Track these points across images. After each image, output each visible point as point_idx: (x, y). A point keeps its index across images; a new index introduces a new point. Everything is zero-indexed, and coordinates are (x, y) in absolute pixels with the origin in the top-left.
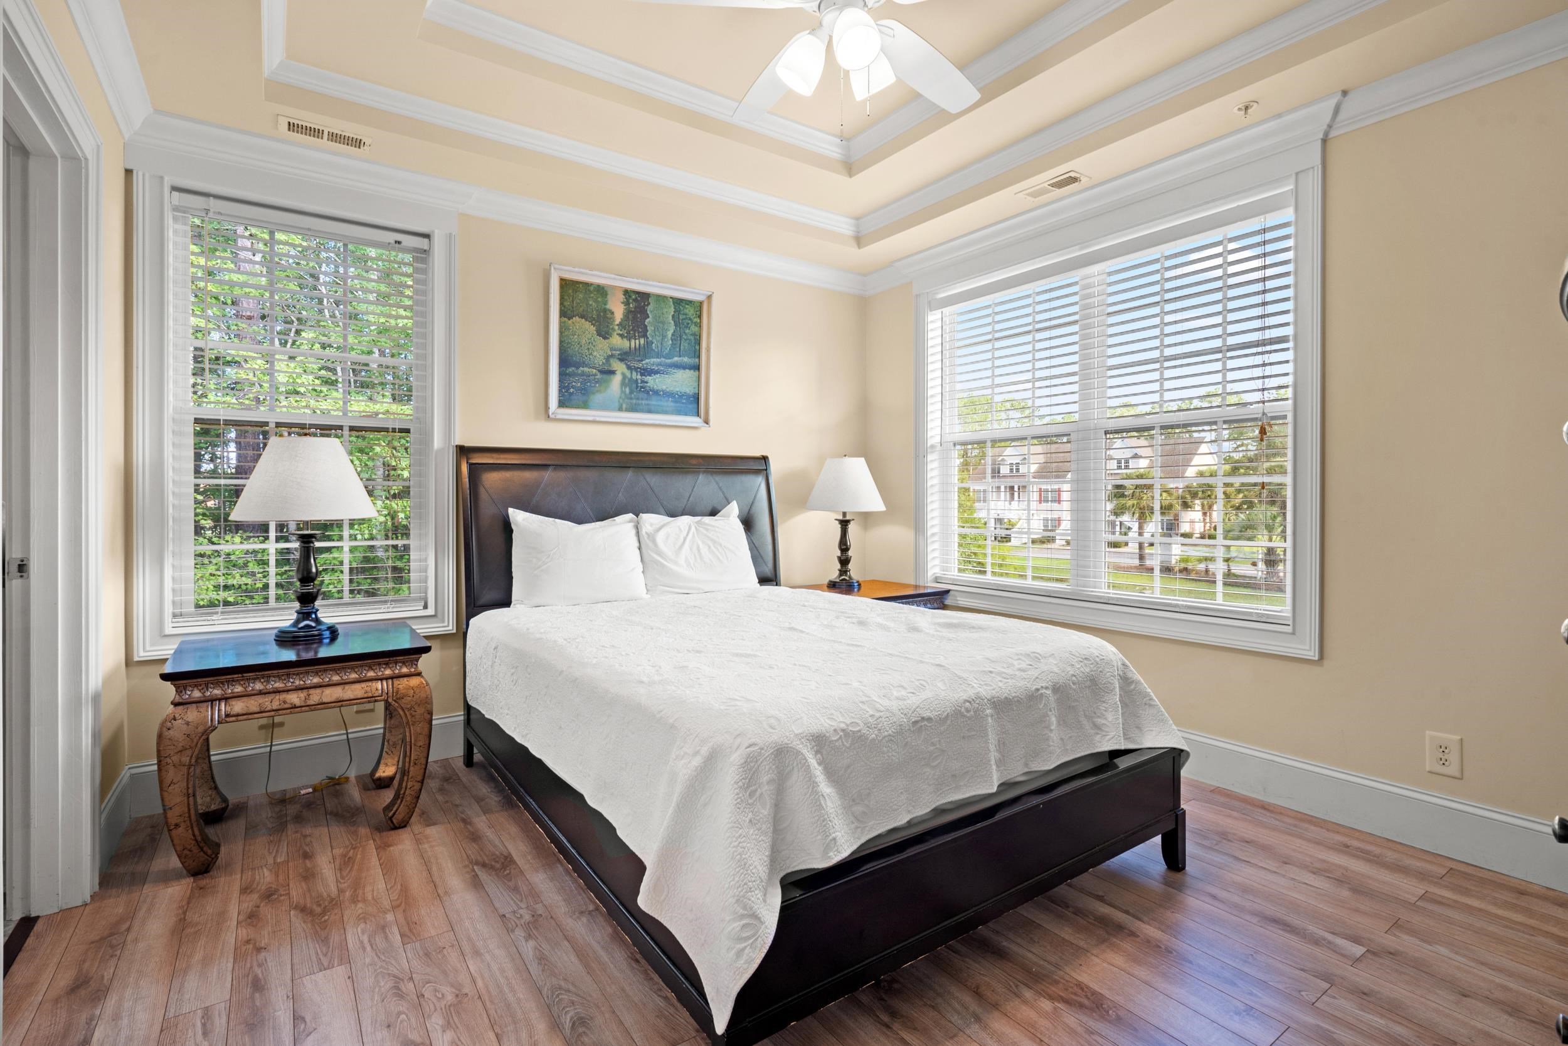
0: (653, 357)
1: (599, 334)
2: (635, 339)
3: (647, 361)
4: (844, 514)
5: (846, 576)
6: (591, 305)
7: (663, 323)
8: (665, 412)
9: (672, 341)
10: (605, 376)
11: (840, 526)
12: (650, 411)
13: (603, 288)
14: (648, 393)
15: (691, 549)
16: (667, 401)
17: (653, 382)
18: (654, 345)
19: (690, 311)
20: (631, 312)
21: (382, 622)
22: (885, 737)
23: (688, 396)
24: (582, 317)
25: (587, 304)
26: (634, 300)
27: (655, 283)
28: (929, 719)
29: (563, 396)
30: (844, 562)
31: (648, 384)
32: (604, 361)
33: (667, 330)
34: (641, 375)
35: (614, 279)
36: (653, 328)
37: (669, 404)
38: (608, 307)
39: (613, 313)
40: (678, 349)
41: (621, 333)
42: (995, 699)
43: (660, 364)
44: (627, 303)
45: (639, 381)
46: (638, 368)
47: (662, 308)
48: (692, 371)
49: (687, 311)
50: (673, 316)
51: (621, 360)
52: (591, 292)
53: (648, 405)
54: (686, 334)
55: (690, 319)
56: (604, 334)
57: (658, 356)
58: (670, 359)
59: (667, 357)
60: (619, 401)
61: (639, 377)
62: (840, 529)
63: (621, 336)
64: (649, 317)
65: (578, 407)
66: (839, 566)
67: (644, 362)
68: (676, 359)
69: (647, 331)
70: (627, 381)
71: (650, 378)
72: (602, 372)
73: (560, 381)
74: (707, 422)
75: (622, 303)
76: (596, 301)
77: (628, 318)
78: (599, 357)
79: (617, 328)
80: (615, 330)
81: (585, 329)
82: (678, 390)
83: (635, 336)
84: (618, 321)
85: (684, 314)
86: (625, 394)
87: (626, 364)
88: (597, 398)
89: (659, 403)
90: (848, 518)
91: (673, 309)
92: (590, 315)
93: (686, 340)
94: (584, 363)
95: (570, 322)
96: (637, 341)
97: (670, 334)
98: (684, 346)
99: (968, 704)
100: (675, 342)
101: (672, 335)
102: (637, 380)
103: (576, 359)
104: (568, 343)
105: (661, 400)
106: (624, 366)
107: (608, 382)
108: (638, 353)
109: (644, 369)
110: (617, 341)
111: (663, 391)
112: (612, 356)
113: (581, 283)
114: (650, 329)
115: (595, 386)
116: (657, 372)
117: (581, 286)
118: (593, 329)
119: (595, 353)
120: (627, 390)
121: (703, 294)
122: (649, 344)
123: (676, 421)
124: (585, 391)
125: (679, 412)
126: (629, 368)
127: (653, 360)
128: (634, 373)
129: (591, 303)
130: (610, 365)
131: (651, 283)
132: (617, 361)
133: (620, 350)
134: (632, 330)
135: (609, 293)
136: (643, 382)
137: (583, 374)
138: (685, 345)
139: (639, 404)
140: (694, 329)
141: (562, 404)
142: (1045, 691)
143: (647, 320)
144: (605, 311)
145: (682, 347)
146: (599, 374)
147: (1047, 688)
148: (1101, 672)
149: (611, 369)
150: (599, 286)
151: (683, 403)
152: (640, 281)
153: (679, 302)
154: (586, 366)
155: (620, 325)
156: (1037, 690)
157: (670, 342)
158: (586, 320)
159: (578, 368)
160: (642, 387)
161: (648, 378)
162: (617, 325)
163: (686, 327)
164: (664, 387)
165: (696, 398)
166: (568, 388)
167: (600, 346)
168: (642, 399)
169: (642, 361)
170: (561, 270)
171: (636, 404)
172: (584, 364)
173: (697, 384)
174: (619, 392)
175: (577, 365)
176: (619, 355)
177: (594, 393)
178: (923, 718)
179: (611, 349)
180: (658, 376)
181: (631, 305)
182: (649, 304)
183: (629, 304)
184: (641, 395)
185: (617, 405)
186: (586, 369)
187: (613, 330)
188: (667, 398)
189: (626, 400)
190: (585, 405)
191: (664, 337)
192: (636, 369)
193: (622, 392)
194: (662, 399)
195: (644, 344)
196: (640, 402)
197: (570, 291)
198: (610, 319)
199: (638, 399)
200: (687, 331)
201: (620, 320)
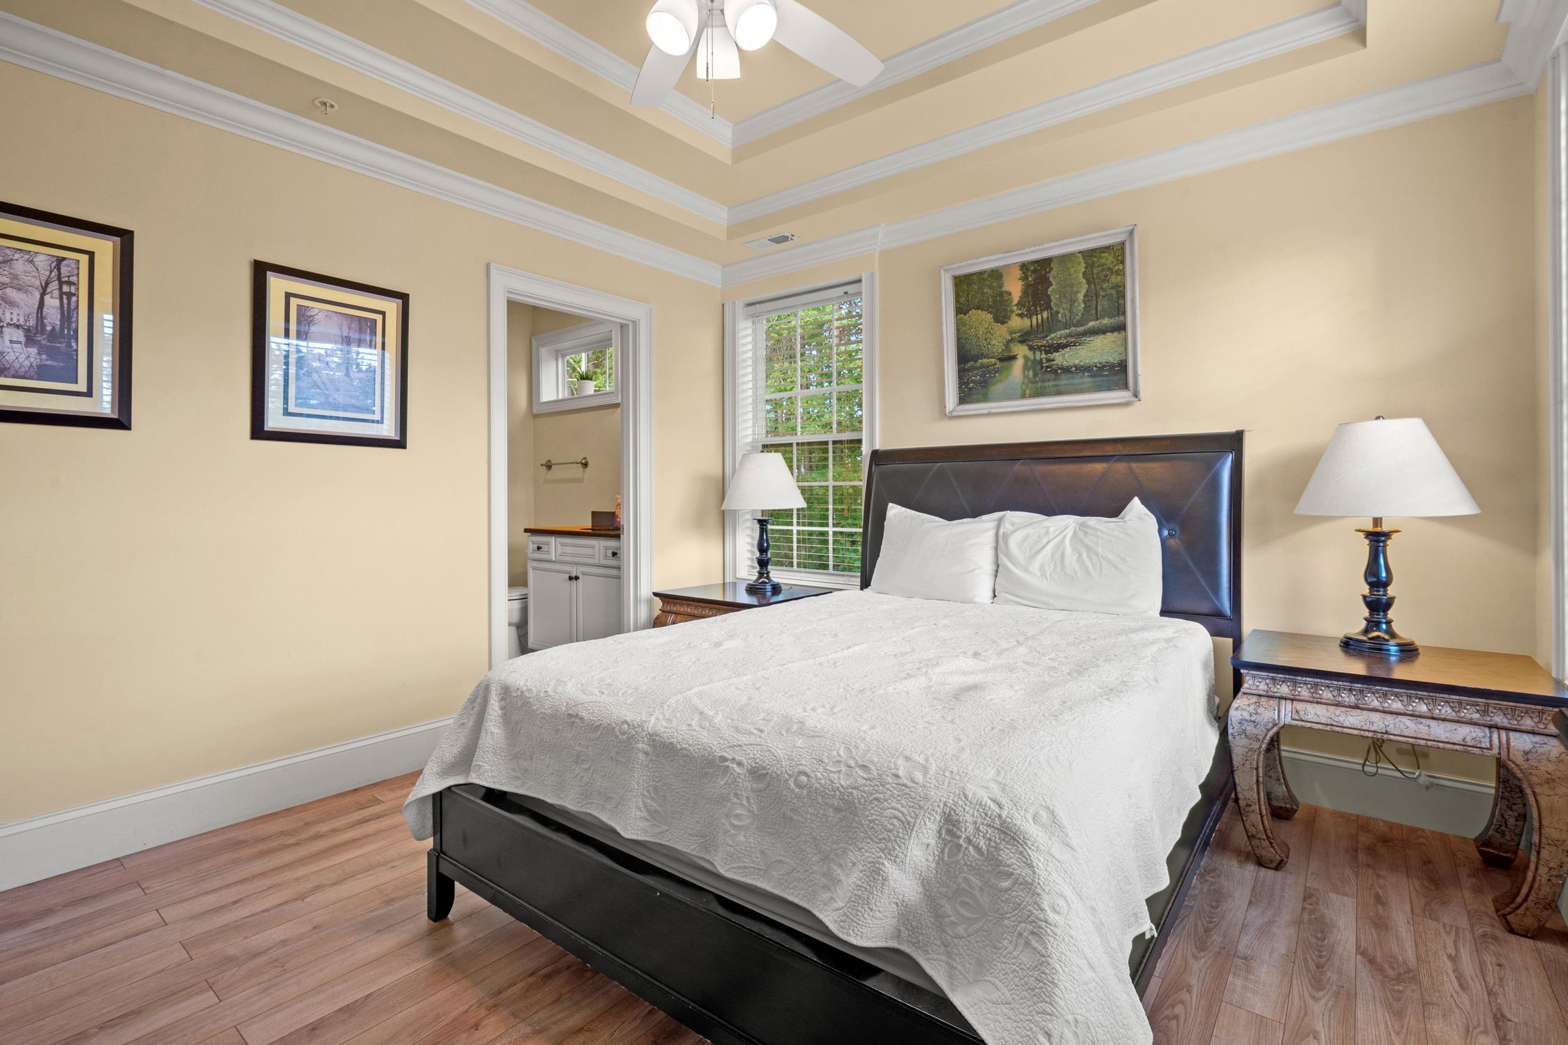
0: (1059, 330)
1: (997, 321)
2: (1037, 315)
3: (1053, 335)
4: (1377, 521)
5: (1379, 629)
6: (986, 293)
7: (1071, 286)
8: (1081, 391)
9: (1084, 303)
10: (1005, 364)
11: (1367, 542)
12: (1059, 393)
13: (997, 271)
14: (1056, 371)
15: (1053, 555)
16: (1081, 377)
17: (1061, 358)
18: (1060, 315)
19: (1108, 259)
20: (1030, 285)
21: (807, 588)
22: (541, 713)
23: (1112, 366)
24: (978, 308)
25: (983, 294)
26: (1033, 272)
27: (1051, 244)
28: (582, 719)
29: (963, 392)
30: (1378, 606)
31: (1055, 362)
32: (1003, 347)
33: (1077, 292)
34: (1046, 354)
35: (1005, 258)
36: (1057, 296)
37: (1087, 380)
38: (1005, 289)
39: (1010, 294)
40: (1094, 312)
41: (1020, 312)
42: (657, 738)
43: (1070, 335)
44: (1024, 278)
45: (1044, 361)
46: (1042, 346)
47: (1068, 269)
48: (1116, 334)
49: (1103, 261)
50: (1084, 274)
51: (1022, 342)
52: (985, 280)
53: (1056, 386)
54: (1104, 290)
55: (1109, 269)
56: (1001, 318)
57: (1066, 326)
58: (1082, 326)
59: (1080, 324)
60: (1022, 388)
61: (1044, 356)
62: (1368, 548)
63: (1021, 315)
64: (1052, 285)
65: (978, 401)
66: (1366, 612)
67: (1048, 338)
68: (1092, 324)
69: (1051, 301)
70: (1030, 363)
71: (1057, 354)
72: (1001, 360)
73: (959, 378)
74: (1136, 395)
75: (1020, 279)
76: (991, 287)
77: (1027, 293)
78: (997, 346)
79: (1015, 308)
80: (1014, 312)
81: (982, 319)
82: (1096, 361)
83: (1037, 311)
84: (1015, 302)
85: (1099, 266)
86: (1029, 379)
87: (1028, 345)
88: (996, 388)
89: (1071, 381)
90: (1385, 528)
91: (1083, 265)
92: (986, 304)
93: (1104, 297)
94: (982, 354)
95: (966, 317)
96: (1039, 317)
97: (1081, 296)
98: (1103, 306)
99: (626, 726)
100: (1089, 304)
101: (1085, 296)
102: (1041, 359)
103: (974, 352)
104: (966, 338)
105: (1074, 378)
106: (1026, 348)
107: (1008, 369)
108: (1040, 329)
109: (1049, 346)
110: (1017, 323)
111: (1075, 366)
112: (1012, 340)
113: (974, 274)
114: (1054, 298)
115: (995, 376)
116: (1064, 346)
117: (974, 277)
118: (989, 317)
119: (993, 342)
120: (1031, 374)
121: (1122, 233)
122: (1054, 315)
123: (1091, 400)
124: (985, 383)
125: (1099, 389)
126: (1031, 348)
127: (1059, 333)
128: (1038, 353)
129: (986, 291)
130: (1010, 351)
131: (1046, 246)
132: (1017, 344)
133: (1020, 331)
134: (1033, 305)
135: (1004, 274)
136: (1048, 360)
137: (982, 366)
138: (1103, 304)
139: (1045, 387)
140: (1115, 279)
141: (963, 400)
142: (735, 766)
143: (1051, 289)
144: (1001, 294)
145: (1099, 308)
146: (998, 362)
147: (740, 764)
148: (877, 799)
149: (1012, 354)
150: (993, 271)
151: (1106, 375)
152: (1033, 249)
153: (1090, 255)
154: (985, 357)
155: (1019, 304)
156: (724, 759)
157: (1083, 305)
158: (982, 310)
159: (976, 361)
160: (1047, 367)
161: (1056, 355)
162: (1016, 305)
163: (1103, 281)
164: (1077, 362)
165: (1123, 367)
166: (967, 383)
167: (999, 333)
168: (1049, 381)
169: (1046, 336)
170: (952, 269)
171: (1041, 387)
172: (983, 356)
173: (1123, 349)
174: (1022, 378)
175: (975, 358)
176: (1019, 337)
177: (994, 384)
178: (577, 715)
179: (1011, 333)
180: (1068, 349)
181: (1030, 279)
182: (1051, 269)
183: (1028, 278)
184: (1048, 376)
185: (1019, 392)
186: (985, 361)
187: (1012, 311)
188: (1080, 374)
189: (1030, 385)
190: (985, 399)
191: (1073, 302)
192: (1039, 348)
193: (1025, 376)
194: (1075, 375)
195: (1048, 318)
196: (1046, 384)
197: (965, 287)
198: (1007, 301)
199: (1044, 381)
200: (1105, 285)
201: (1018, 299)
